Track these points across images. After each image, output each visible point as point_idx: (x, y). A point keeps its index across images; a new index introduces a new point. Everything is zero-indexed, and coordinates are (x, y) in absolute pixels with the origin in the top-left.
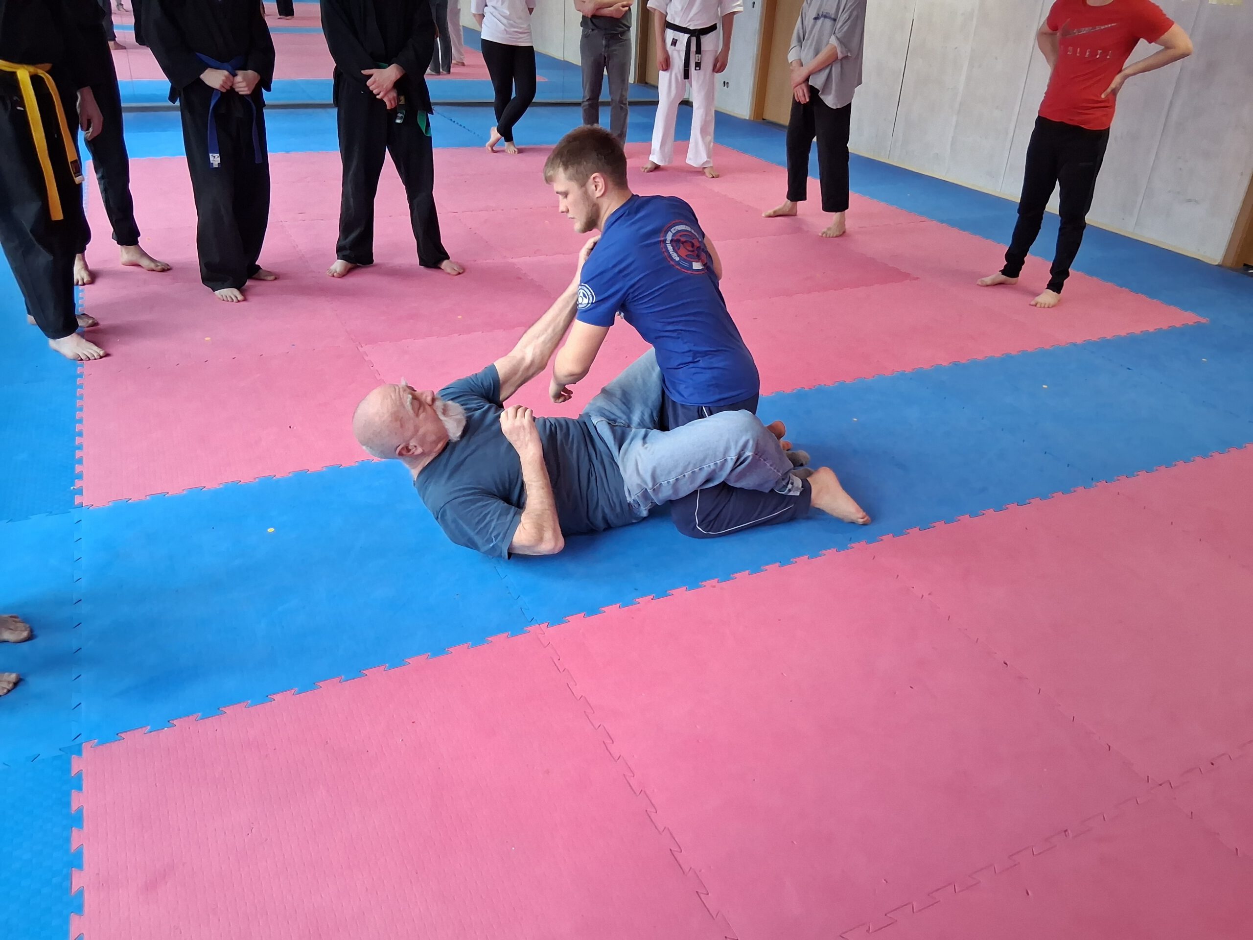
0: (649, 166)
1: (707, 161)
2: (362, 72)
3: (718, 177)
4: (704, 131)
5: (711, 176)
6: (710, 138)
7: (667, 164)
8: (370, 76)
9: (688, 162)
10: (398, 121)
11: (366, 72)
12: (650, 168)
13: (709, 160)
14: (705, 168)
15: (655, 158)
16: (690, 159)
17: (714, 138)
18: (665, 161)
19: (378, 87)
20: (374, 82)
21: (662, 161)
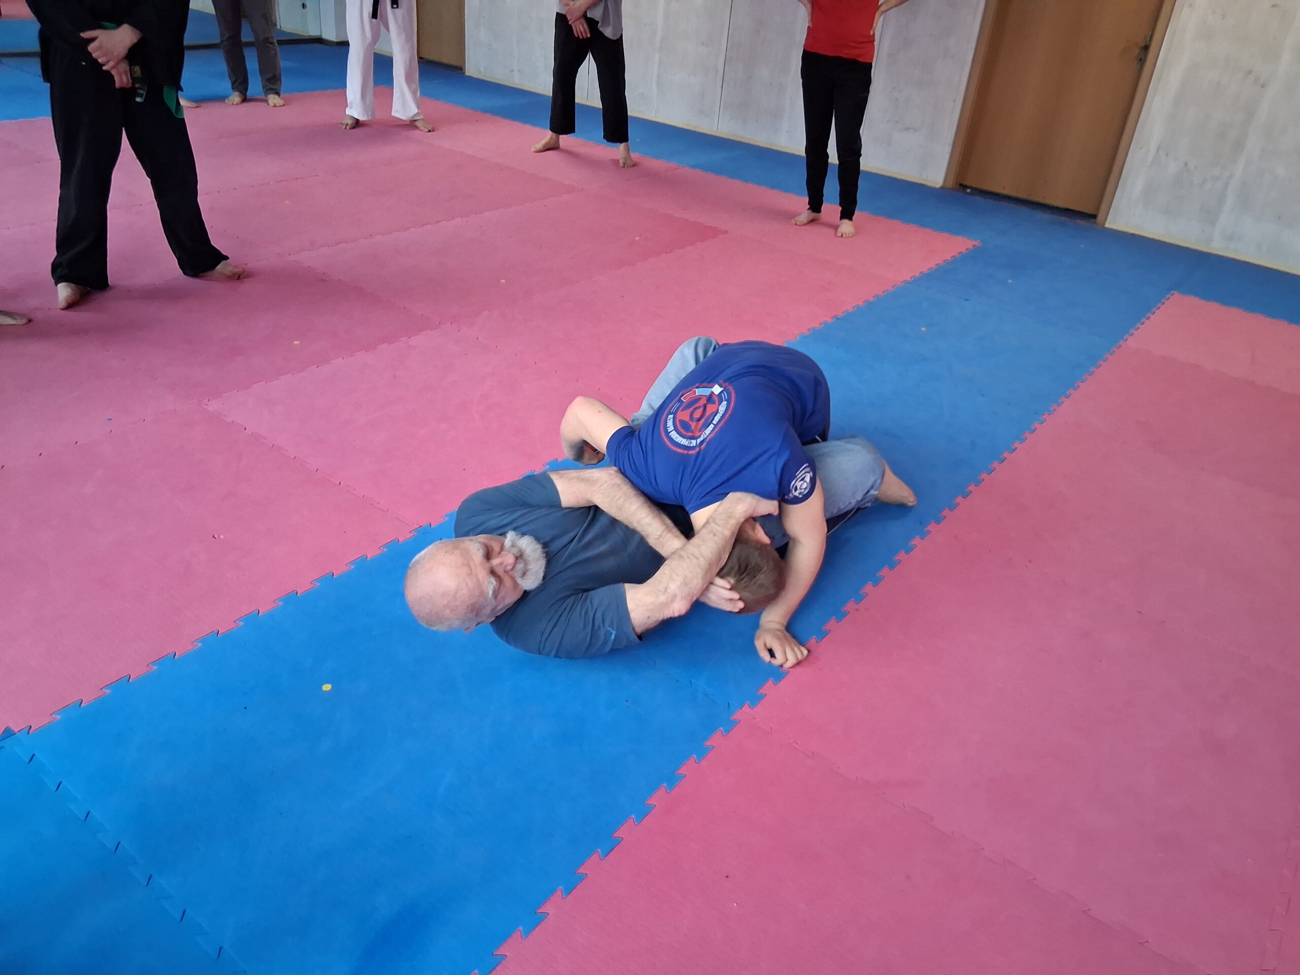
0: (350, 122)
1: (418, 112)
2: (82, 35)
3: (434, 131)
4: (409, 78)
5: (427, 130)
6: (416, 85)
7: (370, 118)
8: (93, 40)
9: (394, 114)
10: (138, 100)
11: (86, 35)
12: (352, 124)
13: (419, 111)
14: (416, 120)
15: (355, 110)
16: (396, 111)
17: (421, 85)
18: (368, 116)
19: (105, 55)
20: (100, 48)
21: (364, 115)
